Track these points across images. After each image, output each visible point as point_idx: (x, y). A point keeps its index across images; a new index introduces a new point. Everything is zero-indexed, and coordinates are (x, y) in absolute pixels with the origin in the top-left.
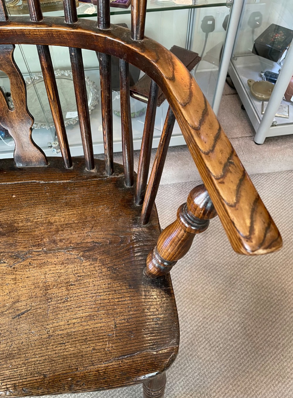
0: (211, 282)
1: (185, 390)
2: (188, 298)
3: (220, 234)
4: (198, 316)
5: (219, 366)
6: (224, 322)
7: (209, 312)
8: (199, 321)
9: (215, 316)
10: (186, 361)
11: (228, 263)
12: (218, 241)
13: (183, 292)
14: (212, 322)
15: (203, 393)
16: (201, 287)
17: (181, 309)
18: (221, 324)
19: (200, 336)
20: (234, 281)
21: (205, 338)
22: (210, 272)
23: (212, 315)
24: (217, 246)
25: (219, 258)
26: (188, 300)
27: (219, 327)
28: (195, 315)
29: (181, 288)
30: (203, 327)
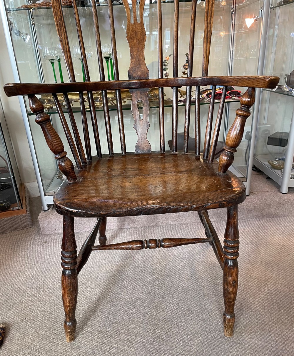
0: (269, 270)
1: (263, 332)
2: (252, 279)
3: (268, 245)
4: (263, 289)
5: (289, 318)
6: (286, 293)
7: (272, 287)
8: (265, 292)
9: (277, 289)
10: (260, 315)
11: (280, 260)
12: (268, 249)
13: (247, 275)
14: (276, 293)
15: (280, 334)
16: (261, 272)
17: (248, 284)
18: (284, 294)
19: (268, 300)
20: (288, 270)
21: (272, 302)
22: (267, 265)
23: (274, 288)
24: (268, 251)
25: (271, 257)
26: (252, 280)
27: (283, 295)
28: (261, 288)
29: (245, 273)
30: (269, 295)
